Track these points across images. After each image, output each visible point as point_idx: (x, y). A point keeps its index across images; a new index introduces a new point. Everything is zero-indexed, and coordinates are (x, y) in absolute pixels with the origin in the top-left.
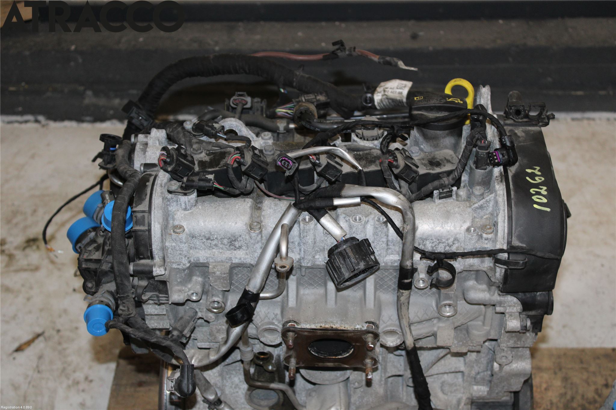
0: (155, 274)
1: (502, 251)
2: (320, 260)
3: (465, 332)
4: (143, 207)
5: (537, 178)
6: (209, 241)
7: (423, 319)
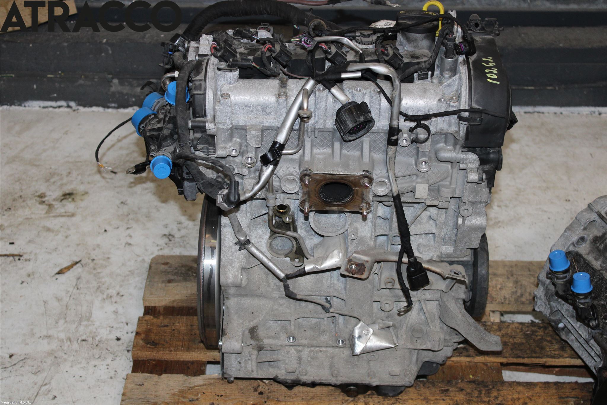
0: (207, 128)
1: (464, 110)
2: (330, 124)
3: (436, 192)
4: (201, 77)
5: (490, 64)
6: (247, 108)
7: (405, 174)
